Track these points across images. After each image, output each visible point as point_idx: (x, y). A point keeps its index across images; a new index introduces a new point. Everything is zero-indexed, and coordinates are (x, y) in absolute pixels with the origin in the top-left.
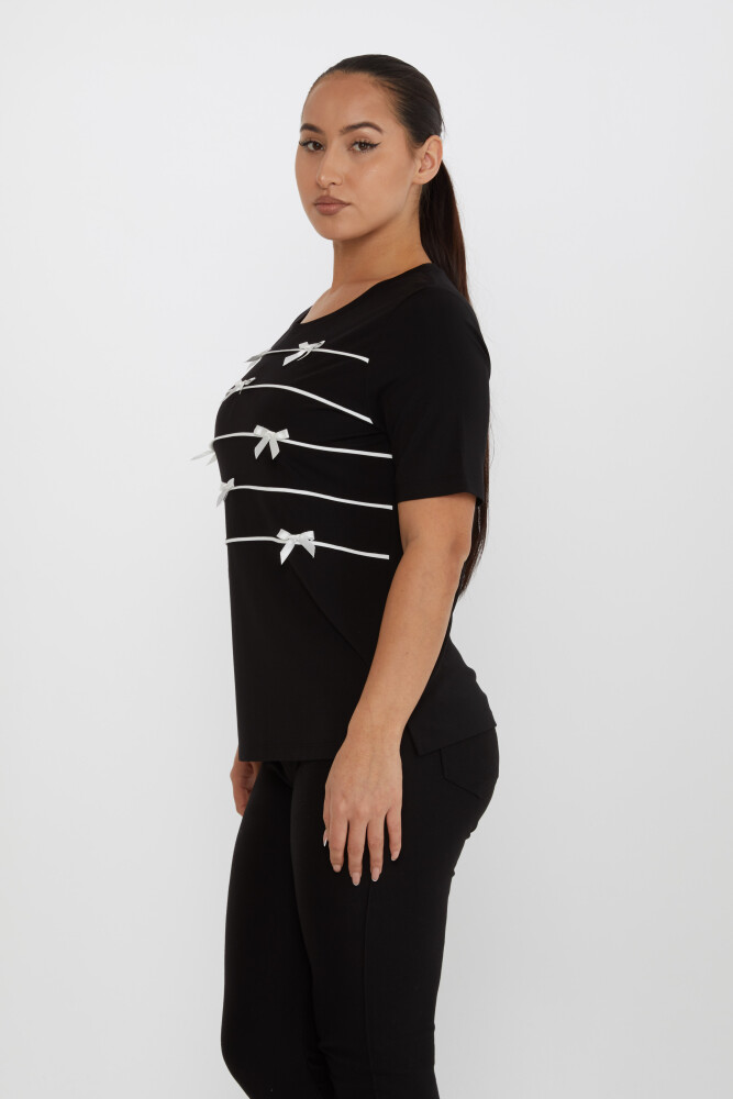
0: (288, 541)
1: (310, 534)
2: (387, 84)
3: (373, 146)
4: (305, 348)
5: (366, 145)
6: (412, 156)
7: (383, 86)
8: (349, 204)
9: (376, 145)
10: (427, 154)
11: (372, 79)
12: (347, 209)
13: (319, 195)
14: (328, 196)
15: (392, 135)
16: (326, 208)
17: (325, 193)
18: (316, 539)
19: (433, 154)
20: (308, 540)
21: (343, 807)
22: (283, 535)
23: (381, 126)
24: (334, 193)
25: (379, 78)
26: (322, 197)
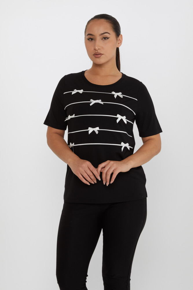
0: (123, 145)
2: (109, 21)
3: (108, 38)
5: (105, 38)
6: (117, 40)
7: (109, 22)
8: (103, 54)
9: (109, 38)
10: (119, 39)
11: (105, 20)
12: (103, 56)
13: (95, 52)
14: (97, 52)
15: (112, 35)
16: (97, 56)
17: (97, 51)
19: (121, 39)
23: (110, 33)
24: (99, 51)
25: (107, 20)
26: (96, 53)
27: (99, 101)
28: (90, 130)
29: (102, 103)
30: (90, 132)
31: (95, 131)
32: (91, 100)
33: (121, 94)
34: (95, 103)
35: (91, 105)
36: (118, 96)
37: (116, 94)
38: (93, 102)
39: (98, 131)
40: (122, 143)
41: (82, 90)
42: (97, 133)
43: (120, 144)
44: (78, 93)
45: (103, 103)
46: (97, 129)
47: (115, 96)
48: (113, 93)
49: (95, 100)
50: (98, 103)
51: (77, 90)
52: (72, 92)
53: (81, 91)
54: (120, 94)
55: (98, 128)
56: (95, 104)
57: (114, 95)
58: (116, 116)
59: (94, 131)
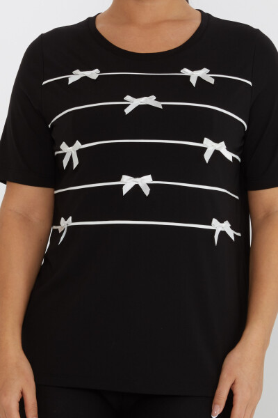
0: (217, 227)
27: (150, 101)
28: (128, 183)
29: (159, 105)
30: (125, 190)
31: (140, 185)
32: (128, 98)
33: (209, 73)
34: (140, 106)
35: (127, 111)
36: (199, 78)
37: (194, 76)
38: (133, 103)
39: (149, 185)
40: (215, 221)
41: (97, 71)
42: (147, 191)
43: (210, 224)
44: (85, 78)
45: (163, 105)
46: (145, 182)
47: (193, 81)
48: (186, 72)
49: (137, 96)
50: (148, 106)
51: (81, 70)
52: (67, 78)
53: (94, 74)
54: (204, 73)
55: (148, 179)
56: (140, 108)
57: (189, 77)
58: (202, 142)
59: (137, 187)
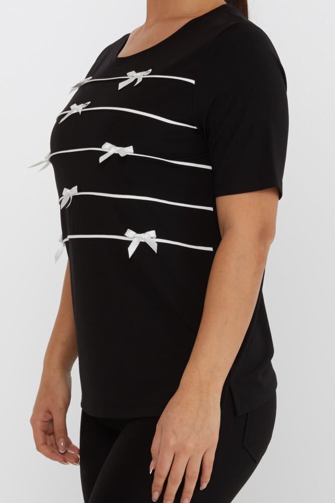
0: (134, 239)
1: (153, 233)
4: (135, 76)
18: (158, 237)
20: (151, 238)
21: (172, 442)
22: (130, 234)
28: (65, 196)
38: (71, 111)
55: (75, 191)
